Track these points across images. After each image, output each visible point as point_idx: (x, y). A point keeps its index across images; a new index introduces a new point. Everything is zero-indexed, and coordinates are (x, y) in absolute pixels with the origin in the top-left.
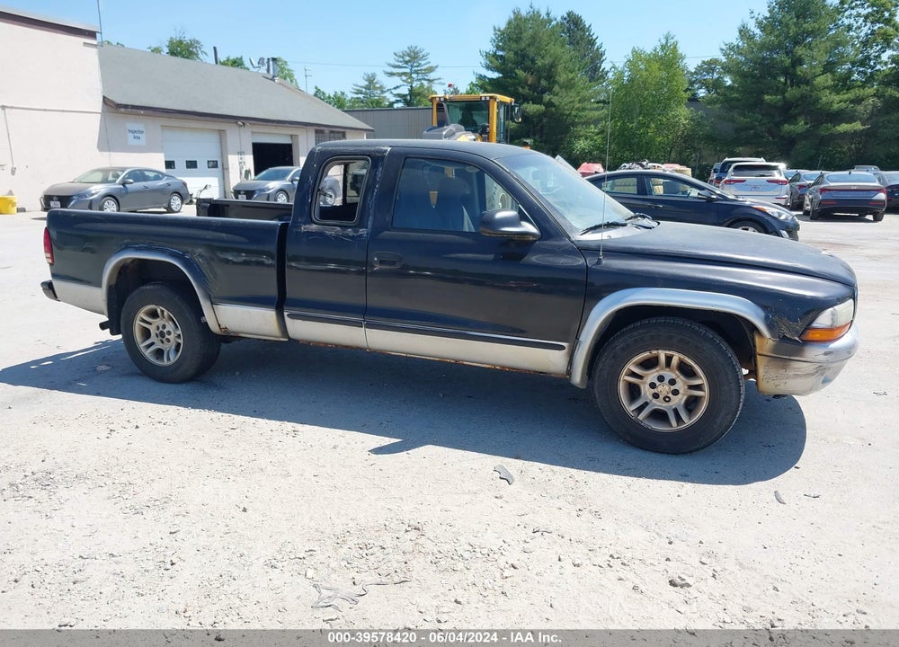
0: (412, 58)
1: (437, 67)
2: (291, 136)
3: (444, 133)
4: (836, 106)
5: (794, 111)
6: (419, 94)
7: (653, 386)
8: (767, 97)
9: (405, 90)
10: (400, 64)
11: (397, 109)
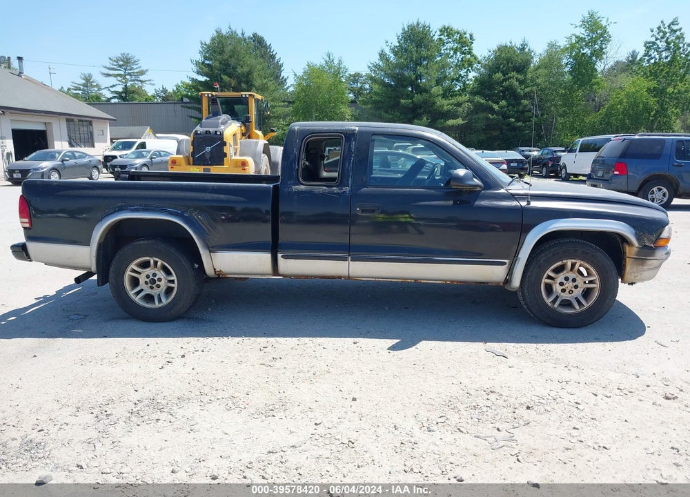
0: (125, 63)
1: (147, 70)
2: (45, 123)
3: (220, 121)
4: (445, 108)
5: (418, 111)
6: (133, 92)
7: (561, 284)
8: (402, 101)
9: (120, 89)
10: (115, 67)
11: (115, 104)
